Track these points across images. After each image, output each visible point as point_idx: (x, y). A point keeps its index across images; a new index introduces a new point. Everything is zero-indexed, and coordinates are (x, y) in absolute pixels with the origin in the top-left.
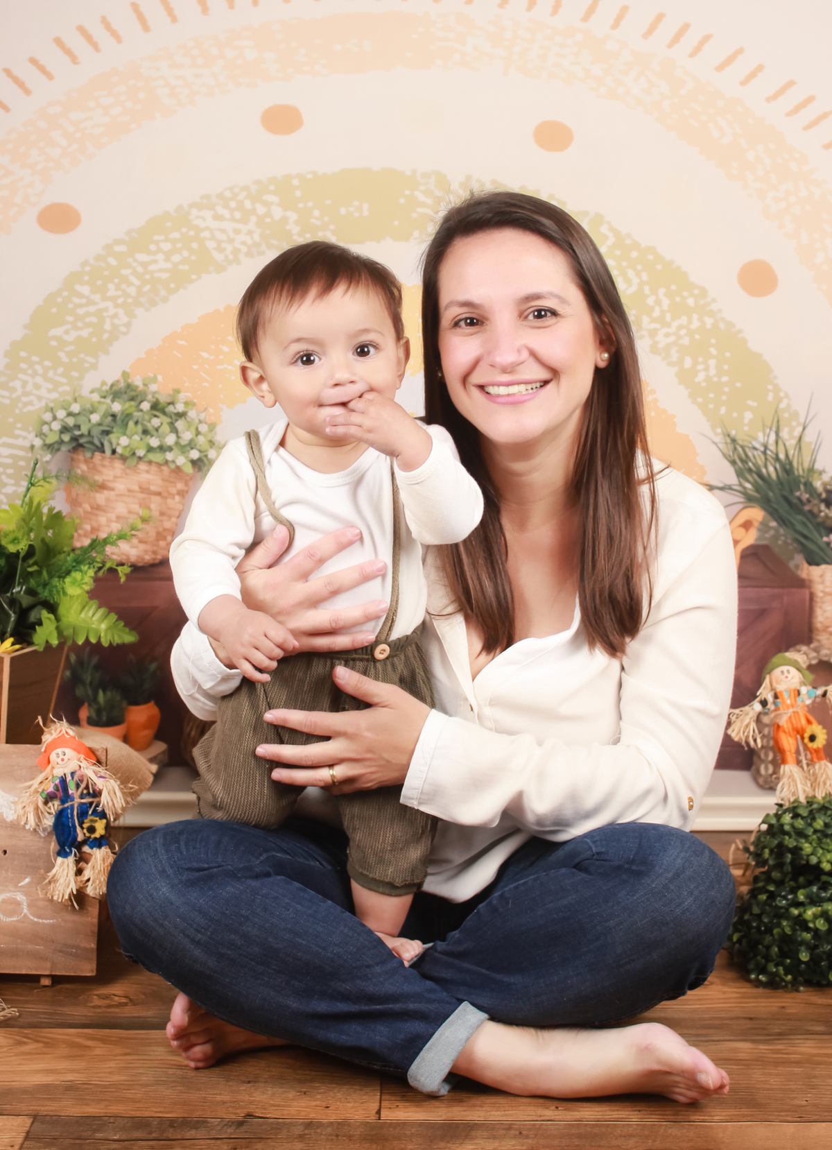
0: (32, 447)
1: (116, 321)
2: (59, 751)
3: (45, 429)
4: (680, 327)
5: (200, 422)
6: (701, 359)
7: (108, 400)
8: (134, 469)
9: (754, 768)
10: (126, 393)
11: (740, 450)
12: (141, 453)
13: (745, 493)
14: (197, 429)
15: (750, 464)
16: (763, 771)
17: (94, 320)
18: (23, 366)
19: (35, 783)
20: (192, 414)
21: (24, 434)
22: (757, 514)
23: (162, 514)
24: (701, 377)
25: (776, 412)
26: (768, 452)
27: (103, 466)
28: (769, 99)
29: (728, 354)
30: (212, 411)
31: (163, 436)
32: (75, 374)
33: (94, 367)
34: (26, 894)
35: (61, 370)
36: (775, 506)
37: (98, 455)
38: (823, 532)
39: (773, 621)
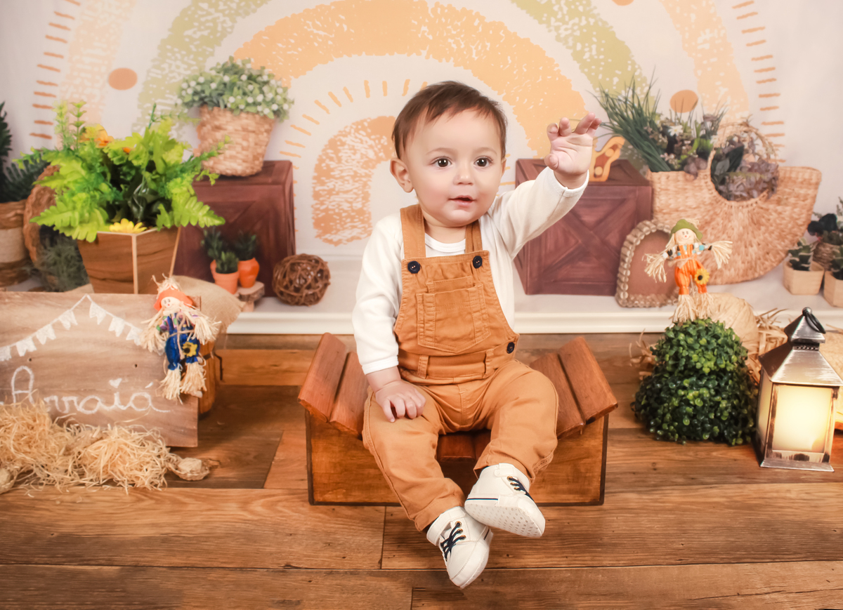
0: (176, 105)
1: (225, 25)
2: (166, 299)
3: (184, 93)
4: (574, 25)
5: (278, 87)
6: (587, 45)
7: (221, 75)
8: (238, 116)
9: (616, 295)
10: (231, 69)
11: (611, 101)
12: (242, 107)
13: (613, 128)
14: (276, 91)
15: (617, 110)
16: (622, 296)
17: (211, 24)
18: (169, 54)
19: (153, 321)
20: (273, 82)
21: (171, 96)
22: (620, 141)
23: (256, 144)
24: (587, 56)
25: (633, 77)
26: (628, 102)
27: (220, 115)
29: (603, 42)
30: (284, 80)
31: (254, 97)
32: (201, 59)
33: (212, 54)
34: (150, 393)
35: (192, 57)
36: (632, 136)
37: (216, 109)
38: (660, 151)
39: (630, 207)
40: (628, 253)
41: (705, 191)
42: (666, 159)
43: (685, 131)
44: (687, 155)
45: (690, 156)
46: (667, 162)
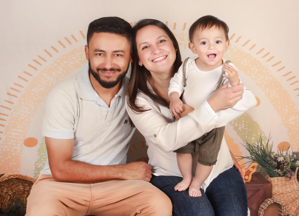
6: (240, 124)
11: (251, 147)
13: (253, 159)
15: (254, 151)
22: (256, 164)
24: (240, 128)
25: (261, 137)
26: (259, 148)
28: (257, 54)
29: (247, 122)
36: (261, 162)
38: (274, 168)
39: (261, 192)
40: (261, 213)
41: (295, 185)
42: (277, 172)
43: (285, 159)
44: (286, 169)
45: (287, 170)
46: (277, 173)
